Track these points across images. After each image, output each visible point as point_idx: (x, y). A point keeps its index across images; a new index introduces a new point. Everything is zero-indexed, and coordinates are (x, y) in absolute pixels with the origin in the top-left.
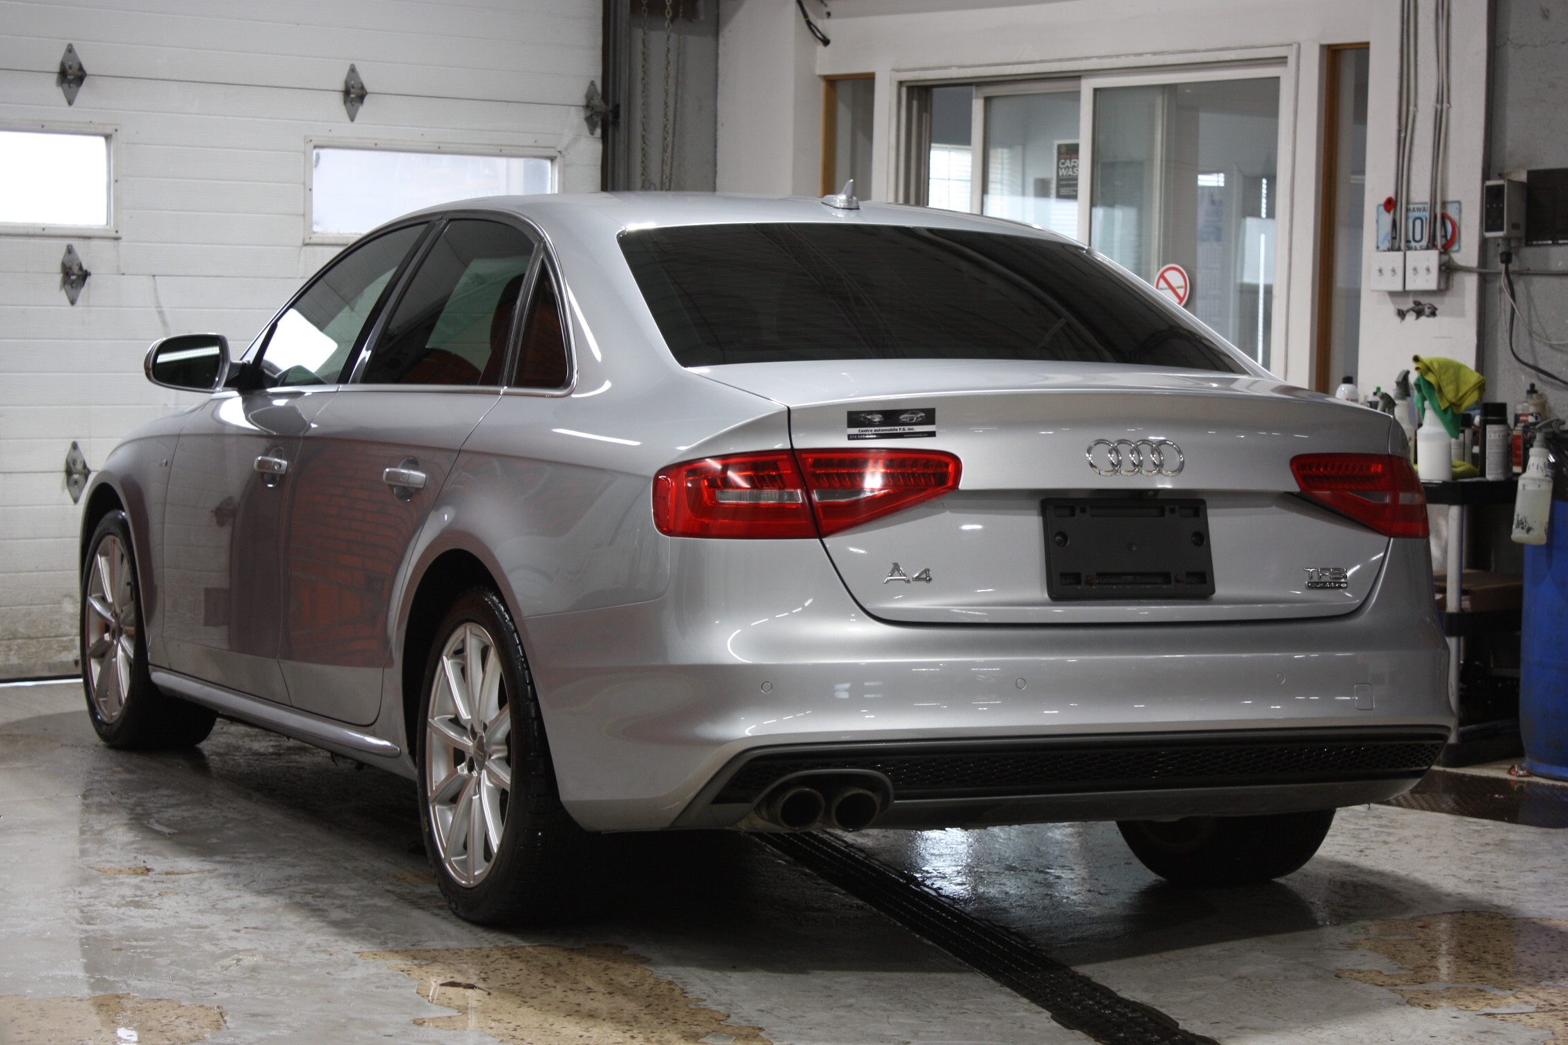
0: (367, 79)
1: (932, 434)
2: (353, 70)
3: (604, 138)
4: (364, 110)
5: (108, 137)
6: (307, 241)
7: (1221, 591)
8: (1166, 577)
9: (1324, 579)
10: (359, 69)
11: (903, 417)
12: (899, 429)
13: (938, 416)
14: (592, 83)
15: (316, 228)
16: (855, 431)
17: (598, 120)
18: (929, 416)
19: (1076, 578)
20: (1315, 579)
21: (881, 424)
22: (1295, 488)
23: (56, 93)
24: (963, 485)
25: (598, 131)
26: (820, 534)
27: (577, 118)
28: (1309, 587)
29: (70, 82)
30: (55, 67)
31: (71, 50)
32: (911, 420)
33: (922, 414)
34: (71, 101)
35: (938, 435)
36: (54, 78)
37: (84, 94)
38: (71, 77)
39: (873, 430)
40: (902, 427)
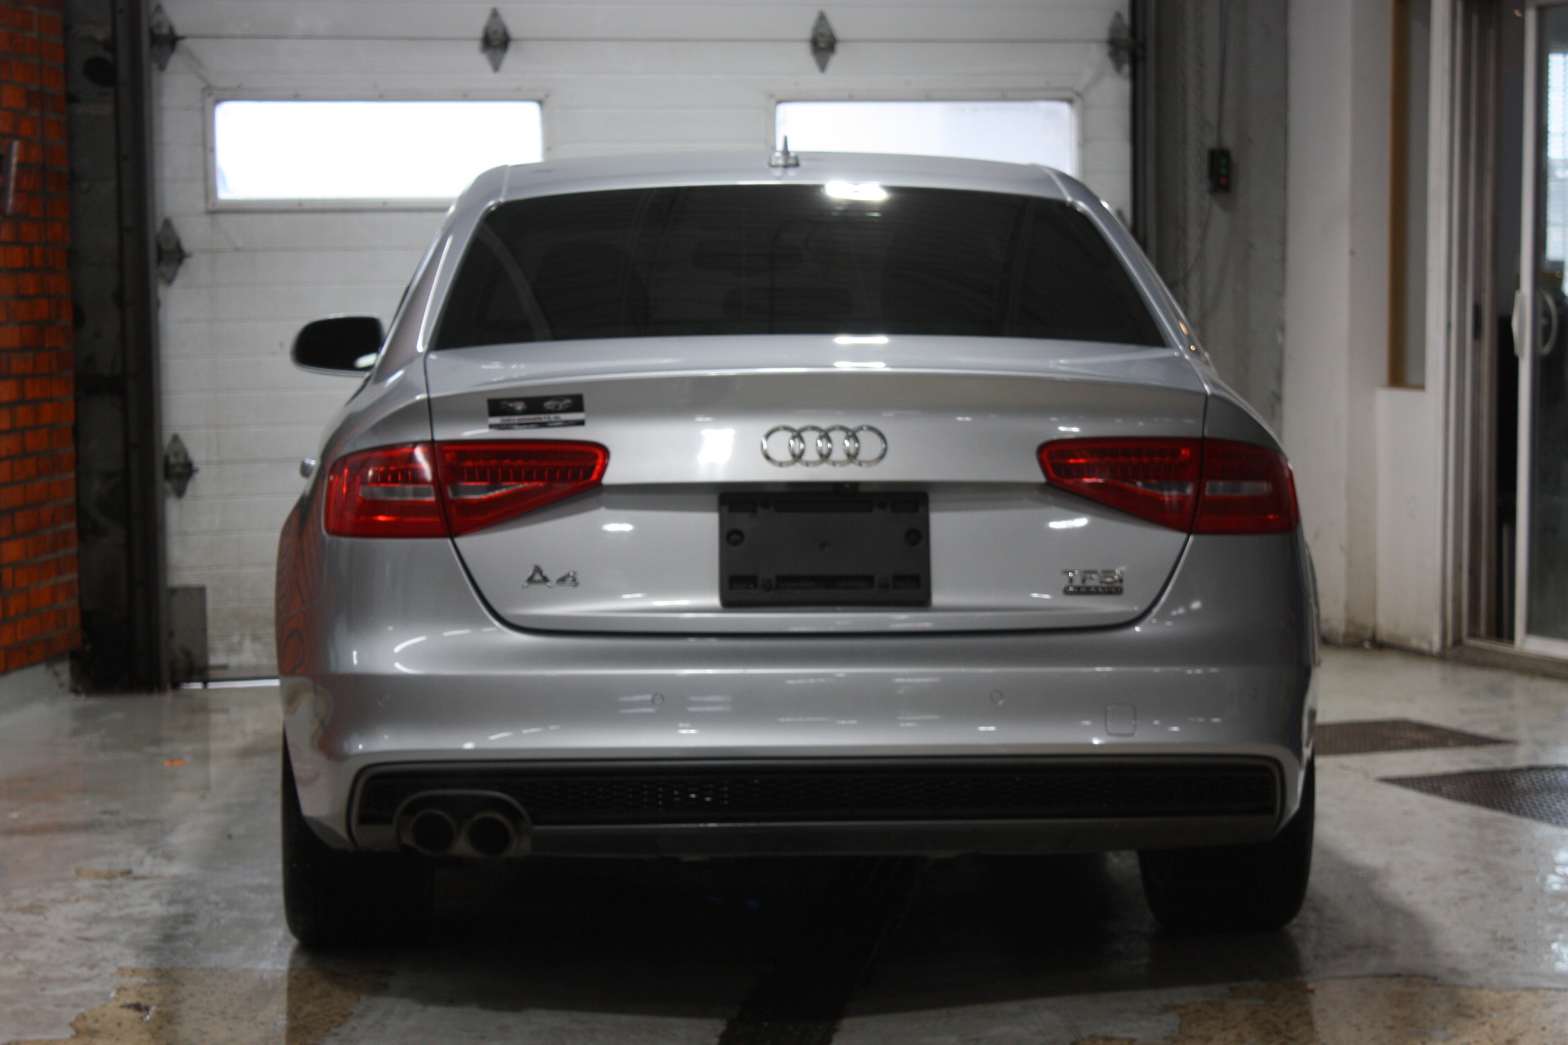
0: (840, 27)
1: (581, 423)
2: (822, 18)
3: (1134, 77)
4: (835, 61)
5: (540, 102)
7: (938, 598)
8: (869, 580)
9: (1089, 583)
10: (829, 16)
11: (548, 405)
12: (543, 418)
13: (587, 402)
14: (1118, 16)
16: (496, 420)
17: (1125, 55)
18: (576, 403)
19: (750, 580)
20: (1078, 582)
21: (524, 412)
22: (1041, 478)
23: (481, 60)
24: (610, 478)
25: (1126, 69)
26: (452, 533)
27: (1098, 54)
28: (1066, 592)
29: (495, 47)
30: (478, 33)
31: (495, 14)
32: (557, 406)
33: (568, 401)
34: (496, 67)
35: (587, 423)
36: (477, 45)
37: (511, 59)
38: (496, 43)
39: (515, 419)
40: (547, 416)
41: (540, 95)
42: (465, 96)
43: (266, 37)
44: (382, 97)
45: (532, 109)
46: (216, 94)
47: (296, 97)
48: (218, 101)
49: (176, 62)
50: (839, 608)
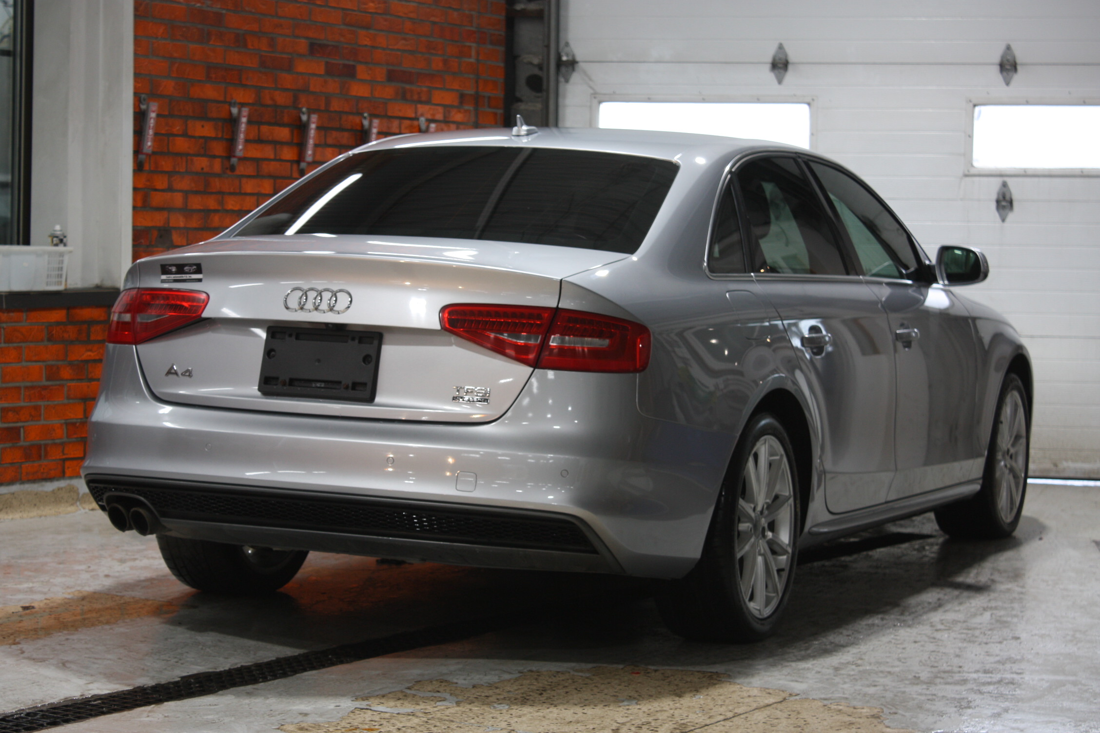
1: (200, 280)
2: (1008, 48)
4: (1016, 77)
5: (809, 104)
6: (967, 173)
7: (379, 398)
8: (338, 384)
9: (468, 396)
10: (1013, 47)
11: (186, 269)
12: (185, 277)
13: (203, 268)
15: (975, 164)
16: (164, 277)
18: (198, 268)
19: (275, 380)
20: (462, 394)
21: (176, 273)
23: (770, 77)
24: (207, 314)
26: (136, 342)
28: (454, 400)
30: (769, 59)
31: (781, 47)
32: (190, 270)
33: (195, 267)
34: (780, 82)
35: (203, 281)
36: (768, 66)
37: (790, 76)
38: (780, 66)
39: (172, 277)
40: (186, 275)
41: (809, 99)
42: (758, 100)
43: (633, 62)
44: (704, 100)
45: (803, 110)
46: (599, 97)
47: (649, 100)
48: (600, 102)
49: (575, 77)
50: (321, 400)
